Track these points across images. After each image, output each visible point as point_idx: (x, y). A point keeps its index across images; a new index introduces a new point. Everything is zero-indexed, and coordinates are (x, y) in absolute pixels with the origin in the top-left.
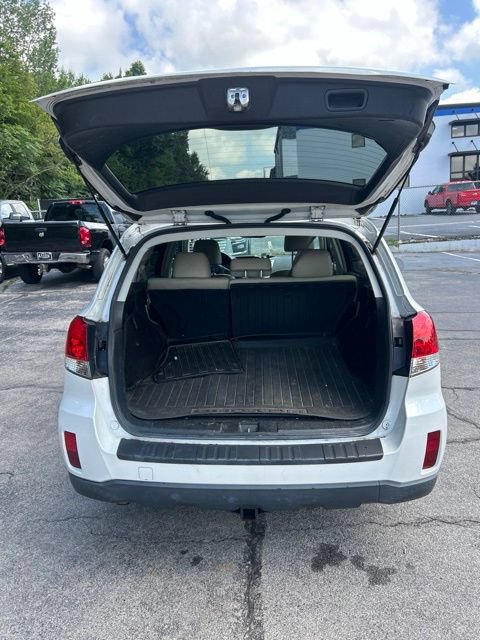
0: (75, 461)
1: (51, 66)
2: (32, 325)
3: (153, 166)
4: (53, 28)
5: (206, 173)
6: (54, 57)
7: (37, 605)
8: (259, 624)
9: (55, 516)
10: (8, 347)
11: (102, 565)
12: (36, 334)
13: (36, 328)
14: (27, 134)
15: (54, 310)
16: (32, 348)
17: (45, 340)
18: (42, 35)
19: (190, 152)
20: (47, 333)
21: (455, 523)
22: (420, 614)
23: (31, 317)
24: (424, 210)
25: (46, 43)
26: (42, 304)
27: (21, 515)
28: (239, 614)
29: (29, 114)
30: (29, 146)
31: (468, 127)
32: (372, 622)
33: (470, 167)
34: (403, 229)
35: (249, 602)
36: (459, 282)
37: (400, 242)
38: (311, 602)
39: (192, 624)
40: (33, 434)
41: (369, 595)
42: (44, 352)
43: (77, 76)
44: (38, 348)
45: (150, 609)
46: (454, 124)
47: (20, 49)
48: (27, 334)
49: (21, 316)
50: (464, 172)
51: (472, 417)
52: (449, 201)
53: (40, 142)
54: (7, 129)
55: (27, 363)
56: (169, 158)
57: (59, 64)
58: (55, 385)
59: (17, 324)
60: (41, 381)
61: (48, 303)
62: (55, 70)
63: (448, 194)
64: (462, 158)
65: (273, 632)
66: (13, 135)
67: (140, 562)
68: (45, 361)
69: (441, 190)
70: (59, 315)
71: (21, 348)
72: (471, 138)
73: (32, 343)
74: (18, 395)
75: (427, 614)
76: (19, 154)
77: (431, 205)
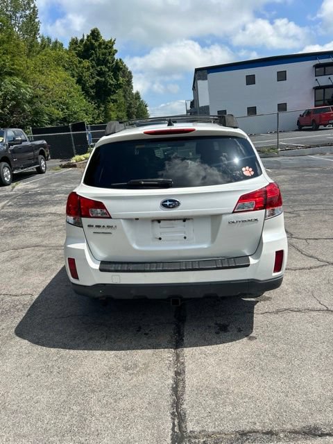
0: (75, 276)
1: (35, 34)
2: (34, 210)
3: (109, 102)
4: (35, 7)
5: (146, 106)
6: (37, 27)
7: (55, 359)
8: (183, 363)
9: (61, 316)
10: (20, 224)
11: (91, 338)
12: (37, 215)
13: (36, 212)
14: (21, 82)
15: (48, 201)
16: (35, 224)
17: (43, 219)
18: (28, 12)
19: (134, 91)
20: (44, 215)
21: (299, 311)
22: (274, 356)
23: (32, 205)
24: (297, 127)
25: (31, 18)
26: (39, 197)
27: (40, 316)
28: (171, 359)
29: (22, 68)
30: (23, 91)
31: (326, 68)
32: (246, 360)
33: (328, 97)
34: (281, 141)
35: (177, 353)
36: (317, 174)
37: (279, 150)
38: (212, 352)
39: (144, 364)
40: (42, 273)
41: (246, 348)
42: (44, 226)
43: (53, 40)
44: (39, 224)
45: (120, 359)
46: (317, 66)
47: (13, 22)
48: (31, 216)
49: (26, 205)
50: (324, 100)
51: (316, 255)
52: (314, 121)
53: (30, 88)
54: (7, 79)
55: (34, 233)
56: (119, 95)
57: (40, 32)
58: (53, 245)
59: (24, 210)
60: (44, 243)
61: (43, 196)
62: (38, 36)
63: (313, 116)
64: (323, 90)
65: (190, 366)
66: (12, 83)
67: (113, 336)
68: (45, 232)
69: (308, 113)
70: (51, 204)
71: (28, 224)
72: (329, 76)
73: (35, 221)
74: (30, 252)
75: (278, 355)
76: (16, 97)
77: (302, 123)
